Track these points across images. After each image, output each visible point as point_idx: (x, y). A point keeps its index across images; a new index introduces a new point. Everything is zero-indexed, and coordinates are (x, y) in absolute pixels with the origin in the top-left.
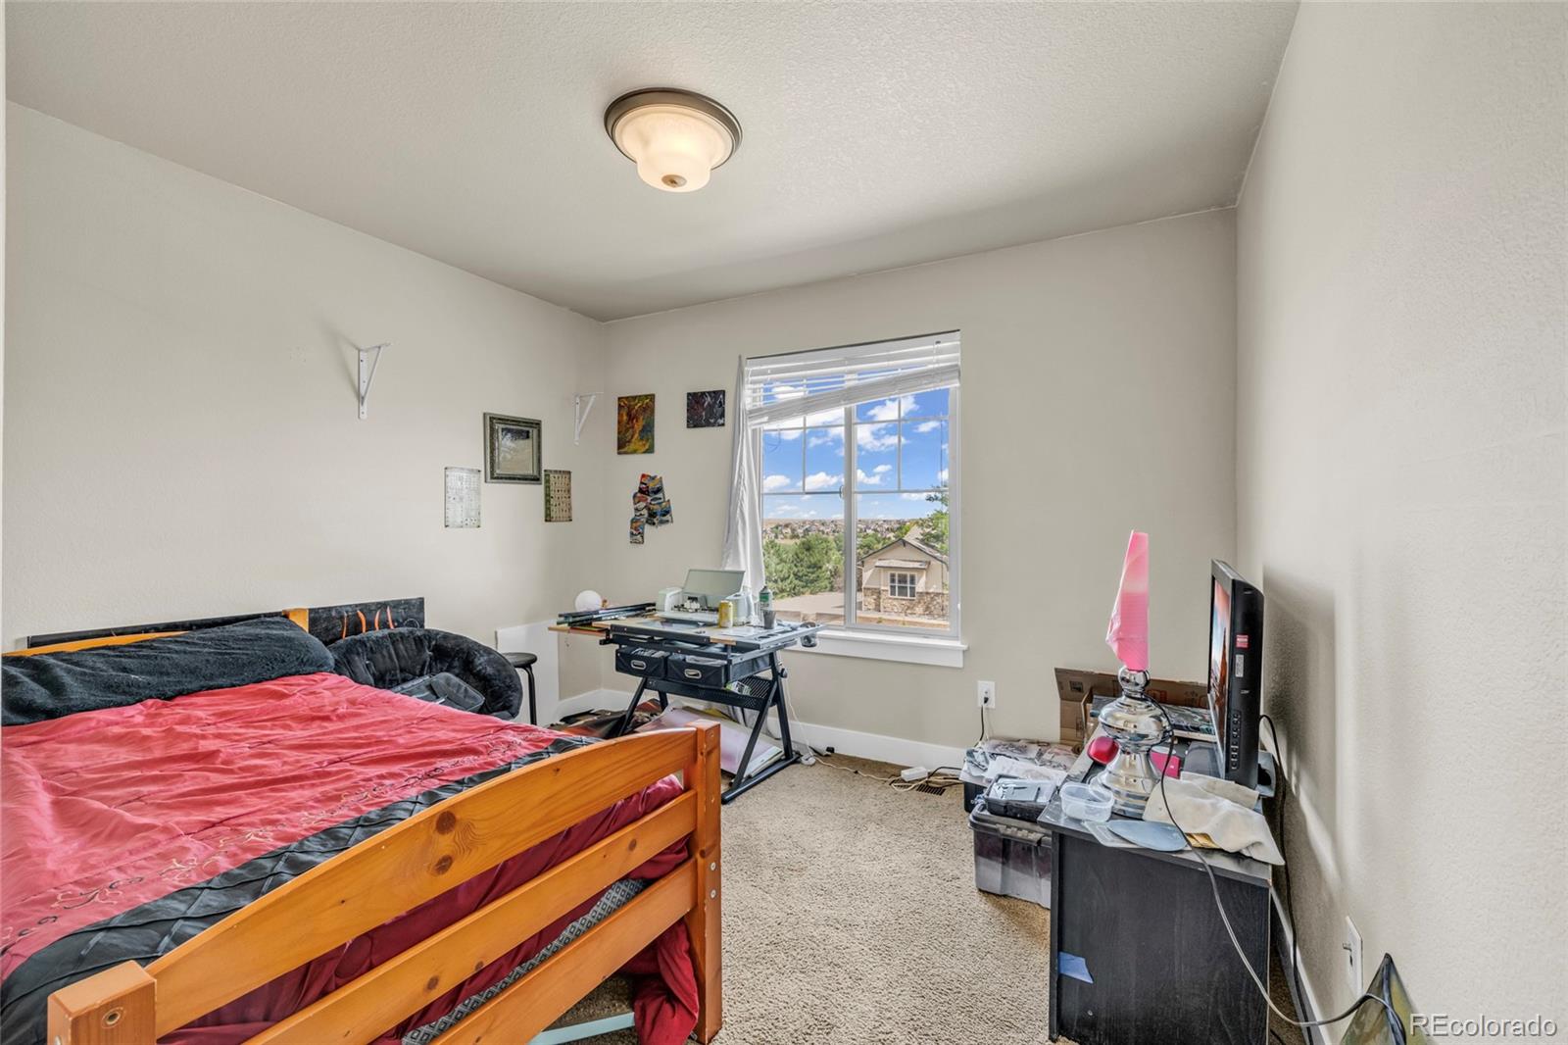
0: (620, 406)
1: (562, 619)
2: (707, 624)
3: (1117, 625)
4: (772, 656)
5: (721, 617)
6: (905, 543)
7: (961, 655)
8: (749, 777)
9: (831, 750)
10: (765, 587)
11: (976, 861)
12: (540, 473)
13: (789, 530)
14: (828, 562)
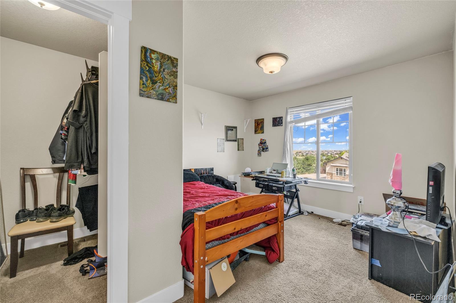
0: (255, 122)
1: (242, 174)
2: (278, 177)
3: (391, 178)
4: (295, 185)
5: (282, 175)
6: (342, 158)
7: (353, 189)
8: (289, 216)
9: (313, 212)
10: (294, 168)
11: (353, 240)
12: (237, 139)
13: (301, 154)
14: (314, 164)
